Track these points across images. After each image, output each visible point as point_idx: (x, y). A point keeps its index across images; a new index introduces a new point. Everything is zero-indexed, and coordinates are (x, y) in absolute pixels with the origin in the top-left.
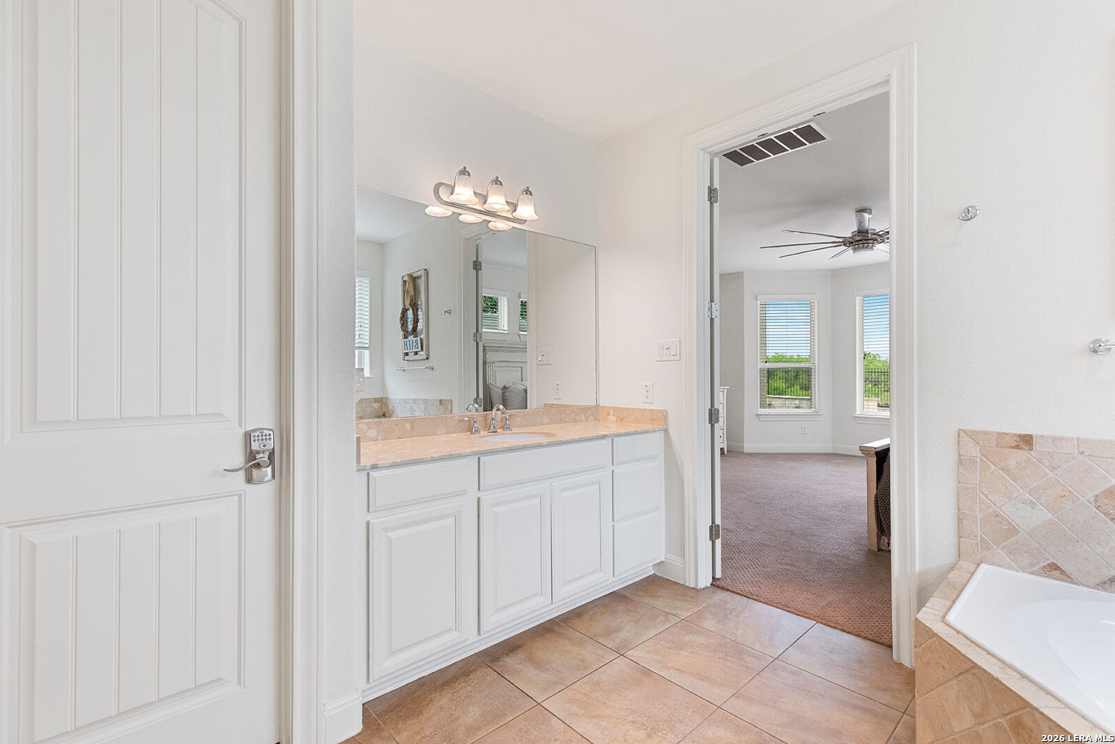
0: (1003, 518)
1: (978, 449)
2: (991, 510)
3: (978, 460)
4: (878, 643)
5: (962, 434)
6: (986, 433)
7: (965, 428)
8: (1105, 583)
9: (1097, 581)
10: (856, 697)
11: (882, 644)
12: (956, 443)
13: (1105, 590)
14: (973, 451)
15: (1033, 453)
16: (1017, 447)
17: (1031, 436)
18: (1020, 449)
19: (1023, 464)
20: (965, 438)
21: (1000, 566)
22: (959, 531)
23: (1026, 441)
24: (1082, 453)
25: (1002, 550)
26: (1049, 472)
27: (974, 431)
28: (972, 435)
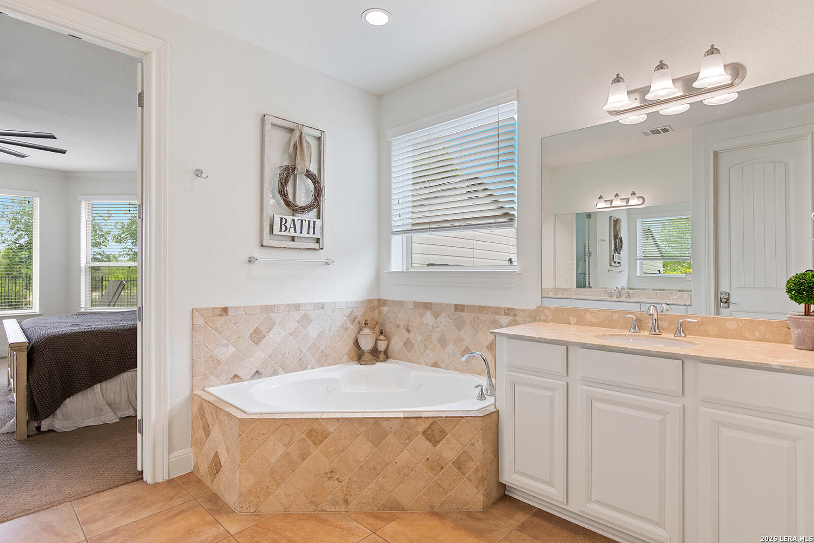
0: (215, 357)
1: (203, 319)
2: (209, 355)
3: (203, 326)
4: (128, 483)
5: (194, 310)
6: (207, 309)
7: (195, 308)
8: (253, 376)
9: (251, 376)
10: (166, 512)
11: (132, 482)
12: (191, 318)
13: (253, 379)
14: (200, 321)
15: (228, 317)
16: (221, 315)
17: (227, 308)
18: (222, 316)
19: (224, 324)
20: (196, 313)
21: (213, 386)
22: (192, 373)
23: (225, 310)
24: (246, 314)
25: (214, 376)
26: (233, 326)
27: (201, 309)
28: (200, 311)
